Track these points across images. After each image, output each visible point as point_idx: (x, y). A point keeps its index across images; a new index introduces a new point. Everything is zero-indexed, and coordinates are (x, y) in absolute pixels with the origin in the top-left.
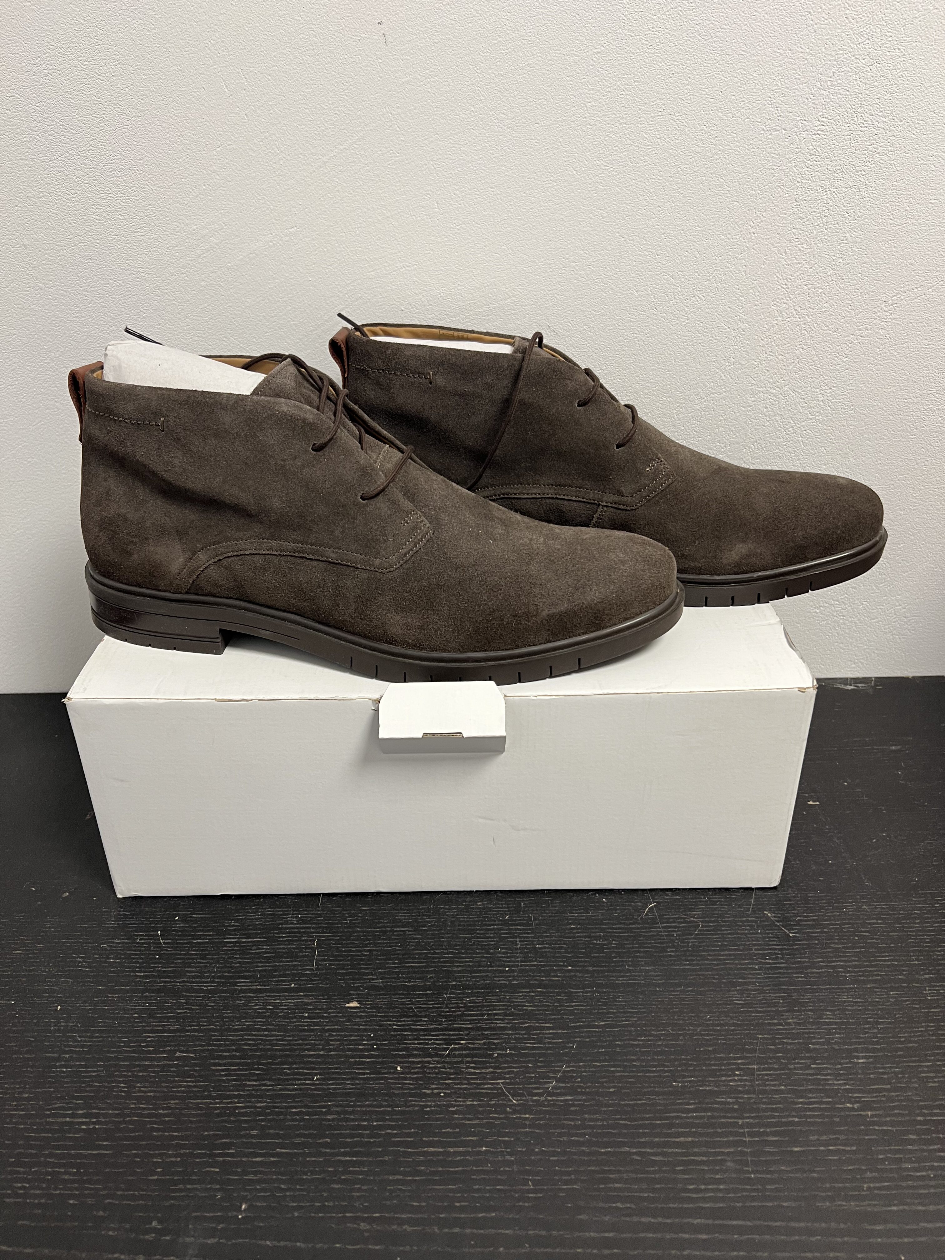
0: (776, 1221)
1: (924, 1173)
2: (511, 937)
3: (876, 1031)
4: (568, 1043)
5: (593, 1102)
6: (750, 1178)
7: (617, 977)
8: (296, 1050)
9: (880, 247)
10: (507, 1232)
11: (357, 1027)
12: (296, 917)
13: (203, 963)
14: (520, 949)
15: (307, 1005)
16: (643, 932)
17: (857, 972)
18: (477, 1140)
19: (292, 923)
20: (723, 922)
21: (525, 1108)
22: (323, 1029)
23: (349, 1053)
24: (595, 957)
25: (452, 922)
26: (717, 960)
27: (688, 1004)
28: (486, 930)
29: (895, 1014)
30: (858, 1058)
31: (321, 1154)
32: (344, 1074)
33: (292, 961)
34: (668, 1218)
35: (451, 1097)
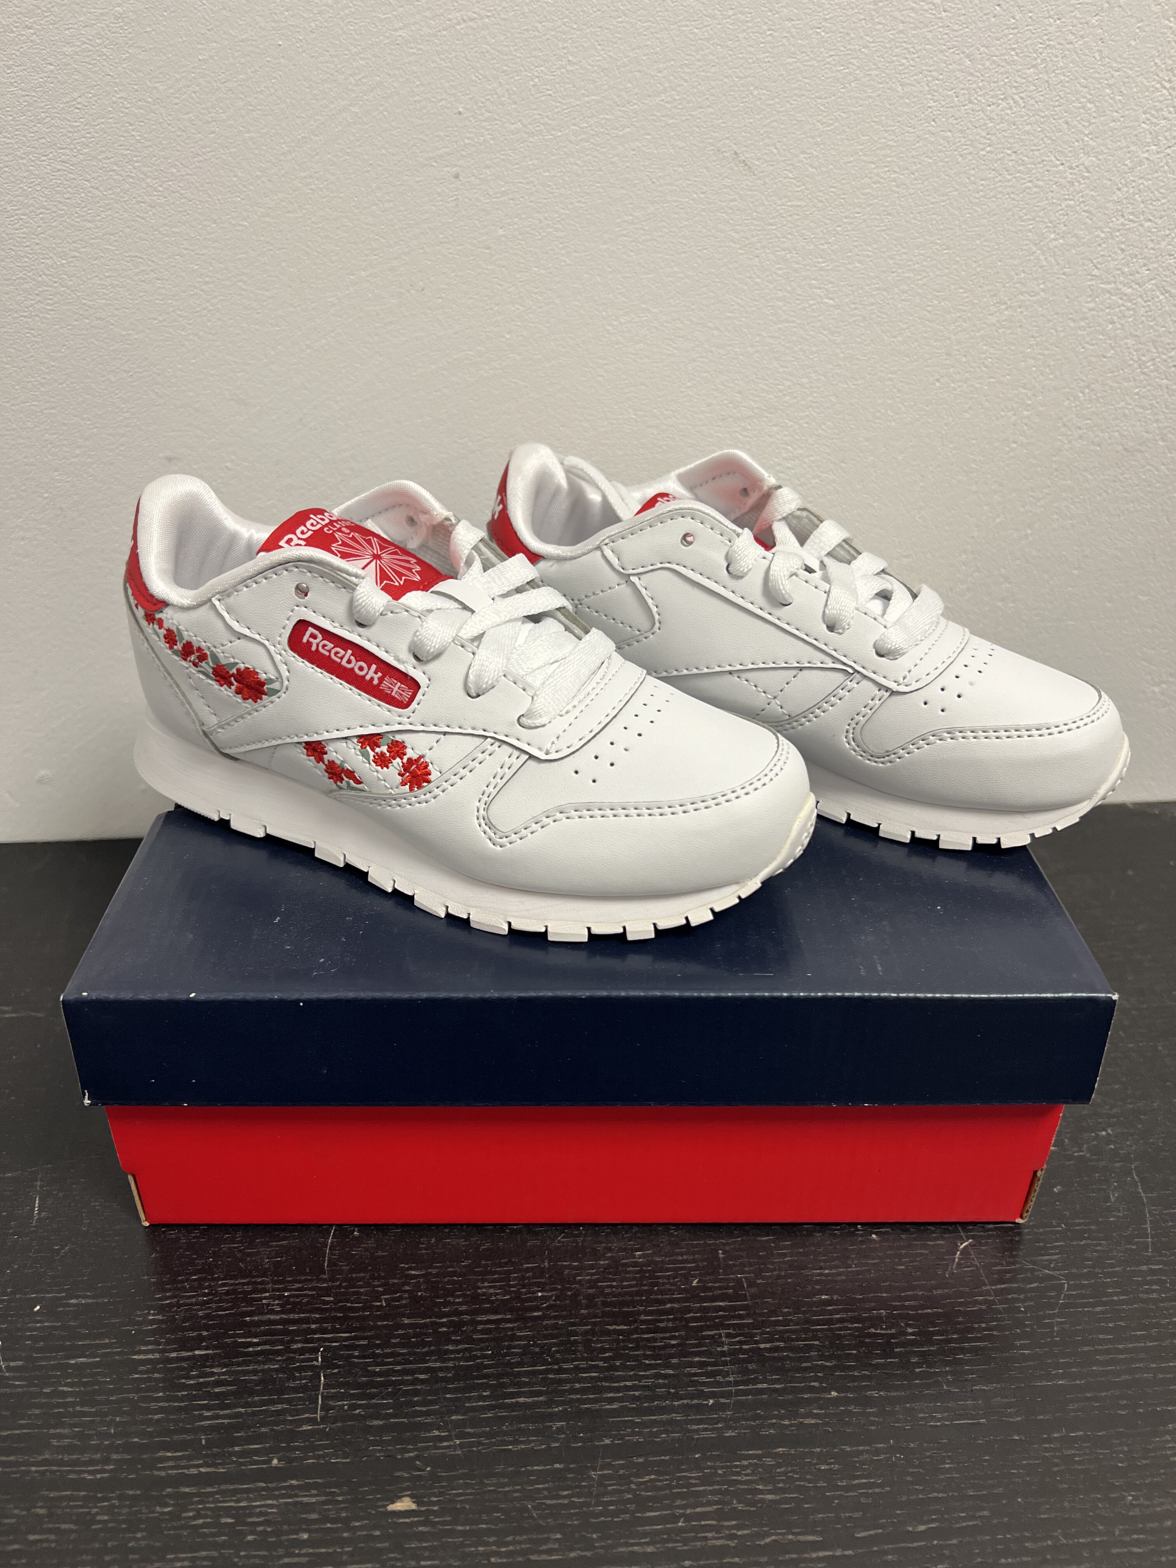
2: (709, 1328)
12: (280, 1297)
13: (87, 1415)
14: (731, 1353)
15: (306, 1512)
16: (961, 1304)
19: (273, 1312)
24: (877, 1366)
25: (590, 1298)
33: (273, 1402)
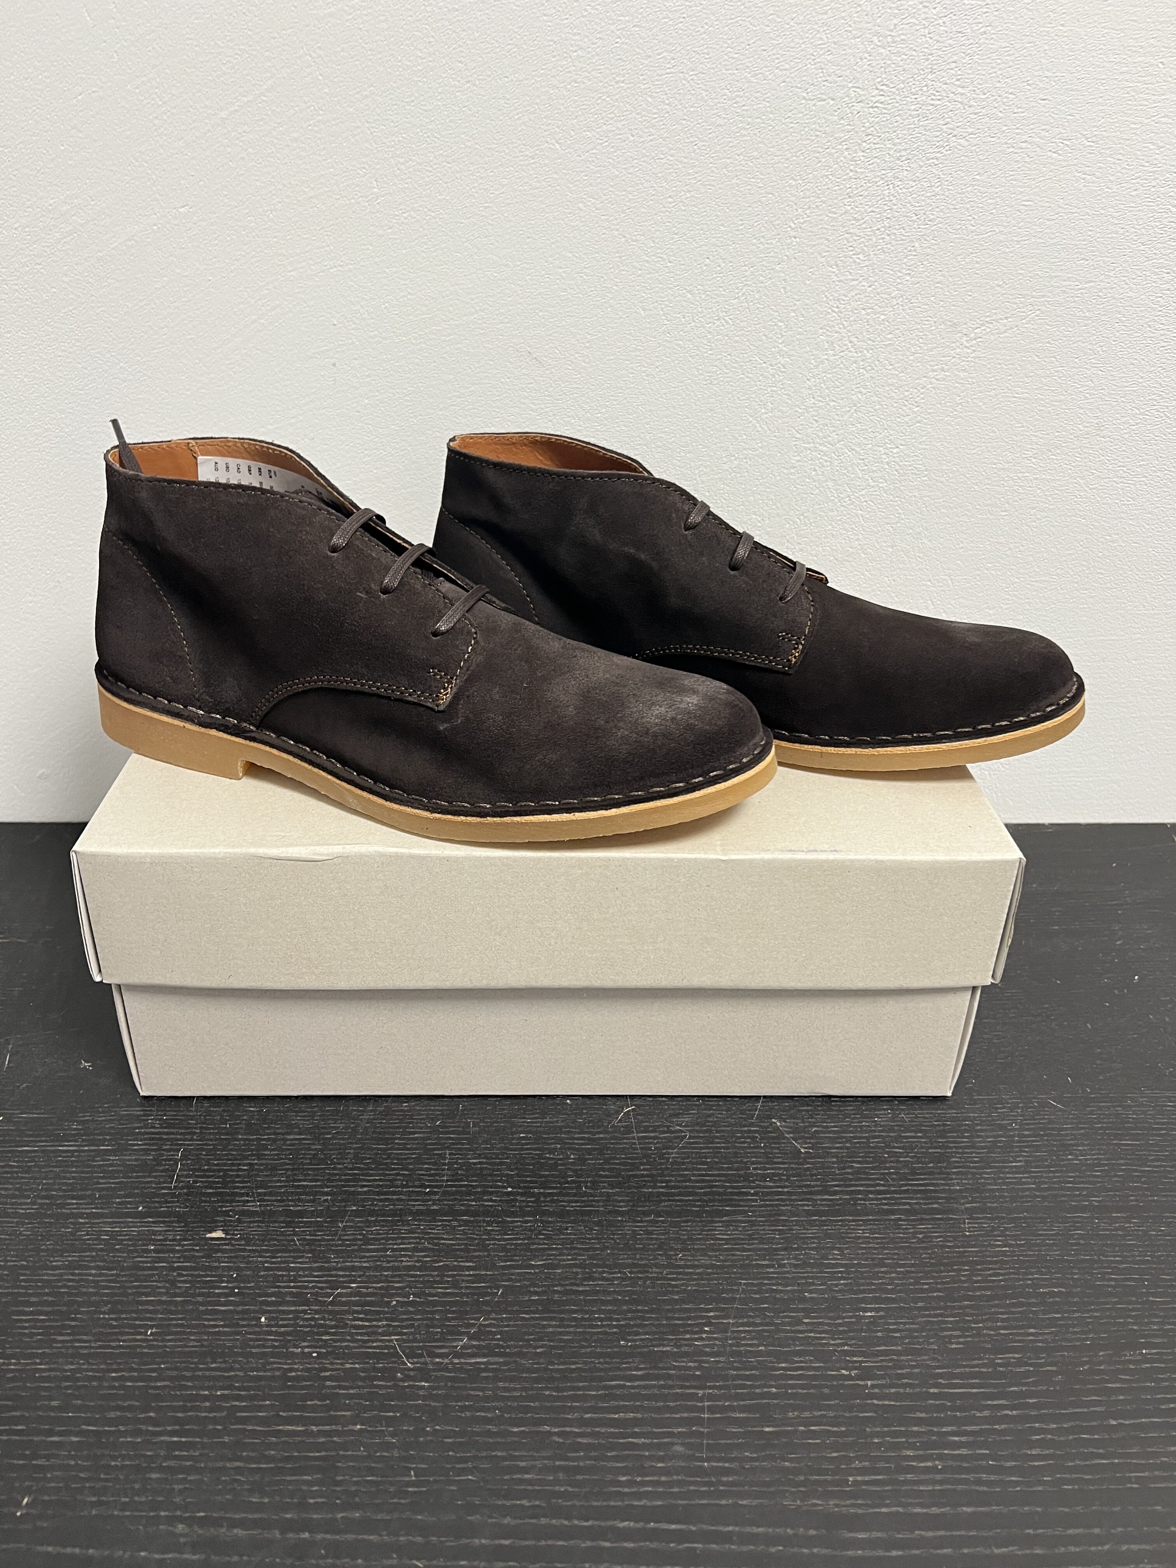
0: (728, 1525)
1: (930, 1464)
2: (438, 1149)
3: (894, 1275)
4: (491, 1288)
5: (513, 1366)
6: (702, 1467)
7: (569, 1202)
8: (130, 1294)
9: (959, 262)
10: (371, 1537)
11: (217, 1264)
12: (160, 1120)
13: (25, 1178)
15: (155, 1235)
16: (613, 1143)
17: (881, 1199)
18: (352, 1416)
19: (154, 1127)
20: (718, 1132)
21: (423, 1373)
22: (173, 1267)
23: (200, 1299)
24: (544, 1176)
26: (703, 1181)
27: (656, 1239)
28: (408, 1139)
29: (922, 1254)
30: (865, 1310)
31: (138, 1433)
32: (188, 1326)
33: (145, 1177)
34: (587, 1520)
35: (326, 1358)
